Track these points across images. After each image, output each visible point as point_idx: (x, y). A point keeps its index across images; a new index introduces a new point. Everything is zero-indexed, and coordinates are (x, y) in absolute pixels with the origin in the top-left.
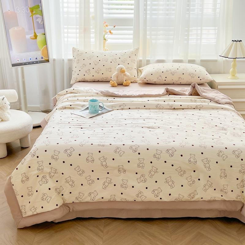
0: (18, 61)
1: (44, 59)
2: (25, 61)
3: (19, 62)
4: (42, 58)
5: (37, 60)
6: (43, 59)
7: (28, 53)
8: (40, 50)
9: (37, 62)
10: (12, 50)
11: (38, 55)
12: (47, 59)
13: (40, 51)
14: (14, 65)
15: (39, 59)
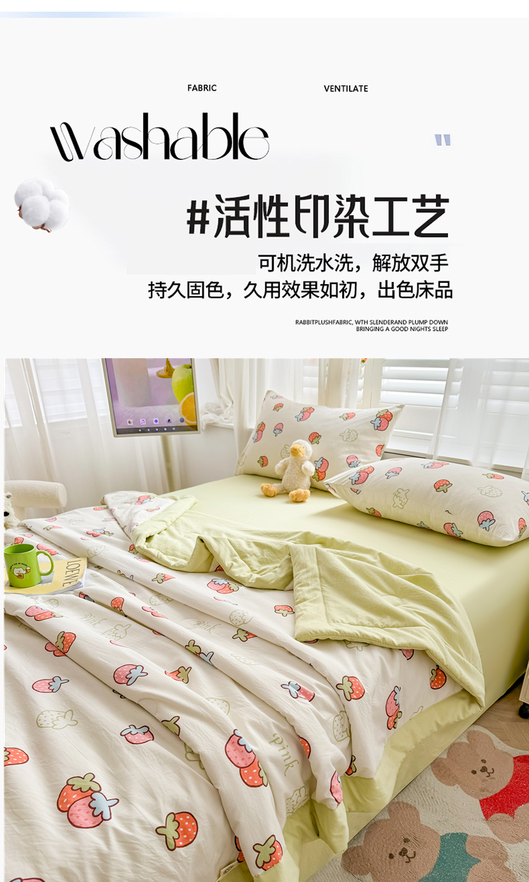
0: (128, 424)
1: (187, 423)
2: (143, 424)
3: (132, 425)
4: (182, 420)
5: (170, 425)
6: (184, 424)
7: (151, 408)
8: (179, 403)
9: (170, 429)
10: (117, 398)
11: (173, 413)
12: (194, 423)
13: (178, 405)
14: (119, 432)
15: (175, 422)
